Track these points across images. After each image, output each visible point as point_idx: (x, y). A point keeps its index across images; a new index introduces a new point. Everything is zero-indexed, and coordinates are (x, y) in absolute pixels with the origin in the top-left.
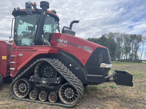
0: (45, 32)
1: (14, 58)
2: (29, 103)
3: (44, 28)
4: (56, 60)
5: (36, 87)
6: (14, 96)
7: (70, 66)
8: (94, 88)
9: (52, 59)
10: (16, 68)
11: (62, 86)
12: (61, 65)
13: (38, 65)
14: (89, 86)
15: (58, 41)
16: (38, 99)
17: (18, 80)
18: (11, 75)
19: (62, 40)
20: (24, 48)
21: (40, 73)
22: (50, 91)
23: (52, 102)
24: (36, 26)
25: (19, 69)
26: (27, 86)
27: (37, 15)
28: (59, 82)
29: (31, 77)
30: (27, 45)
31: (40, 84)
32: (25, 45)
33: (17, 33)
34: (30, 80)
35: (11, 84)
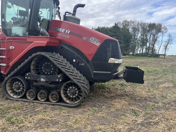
0: (42, 18)
1: (4, 51)
2: (27, 104)
4: (56, 54)
5: (33, 86)
6: (8, 96)
7: (74, 61)
8: (102, 86)
9: (52, 52)
10: (8, 64)
11: (65, 84)
12: (63, 60)
13: (35, 61)
14: (96, 84)
15: (58, 30)
16: (36, 99)
17: (12, 78)
18: (2, 72)
19: (63, 29)
20: (15, 39)
21: (37, 70)
22: (50, 90)
23: (53, 102)
24: (30, 10)
25: (11, 65)
26: (23, 85)
28: (60, 80)
29: (27, 74)
30: (19, 35)
31: (38, 82)
32: (17, 35)
33: (5, 20)
34: (26, 78)
35: (3, 82)
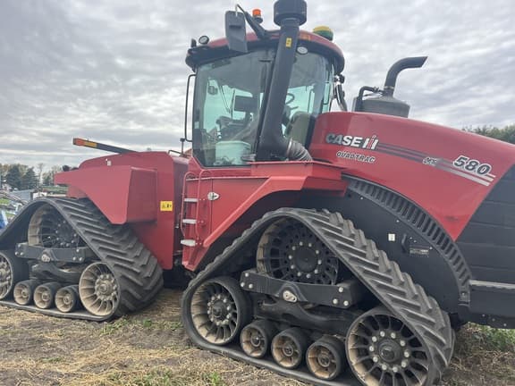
0: (293, 113)
1: (193, 206)
2: (240, 368)
3: (286, 101)
4: (332, 215)
5: (261, 313)
6: (193, 335)
7: (390, 239)
9: (319, 210)
10: (200, 241)
11: (360, 319)
12: (353, 236)
13: (269, 234)
15: (339, 142)
16: (268, 356)
17: (207, 283)
18: (185, 263)
19: (356, 138)
20: (222, 174)
21: (275, 263)
22: (312, 331)
23: (318, 374)
24: (262, 95)
25: (208, 245)
26: (234, 306)
27: (264, 52)
28: (346, 303)
29: (247, 275)
30: (233, 163)
31: (275, 302)
32: (227, 163)
33: (201, 124)
34: (242, 285)
35: (185, 293)
